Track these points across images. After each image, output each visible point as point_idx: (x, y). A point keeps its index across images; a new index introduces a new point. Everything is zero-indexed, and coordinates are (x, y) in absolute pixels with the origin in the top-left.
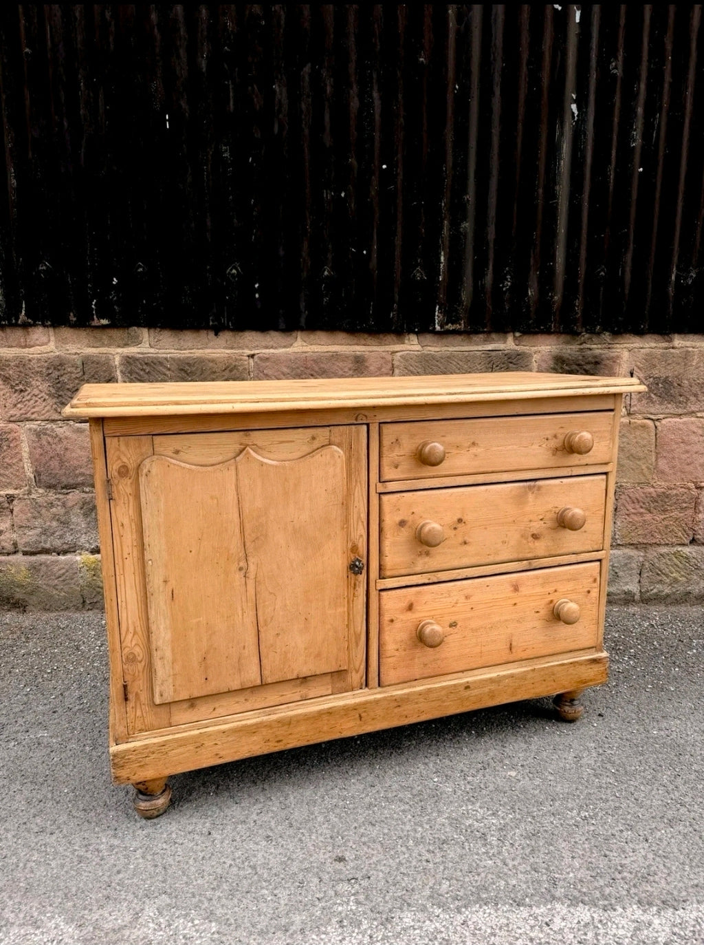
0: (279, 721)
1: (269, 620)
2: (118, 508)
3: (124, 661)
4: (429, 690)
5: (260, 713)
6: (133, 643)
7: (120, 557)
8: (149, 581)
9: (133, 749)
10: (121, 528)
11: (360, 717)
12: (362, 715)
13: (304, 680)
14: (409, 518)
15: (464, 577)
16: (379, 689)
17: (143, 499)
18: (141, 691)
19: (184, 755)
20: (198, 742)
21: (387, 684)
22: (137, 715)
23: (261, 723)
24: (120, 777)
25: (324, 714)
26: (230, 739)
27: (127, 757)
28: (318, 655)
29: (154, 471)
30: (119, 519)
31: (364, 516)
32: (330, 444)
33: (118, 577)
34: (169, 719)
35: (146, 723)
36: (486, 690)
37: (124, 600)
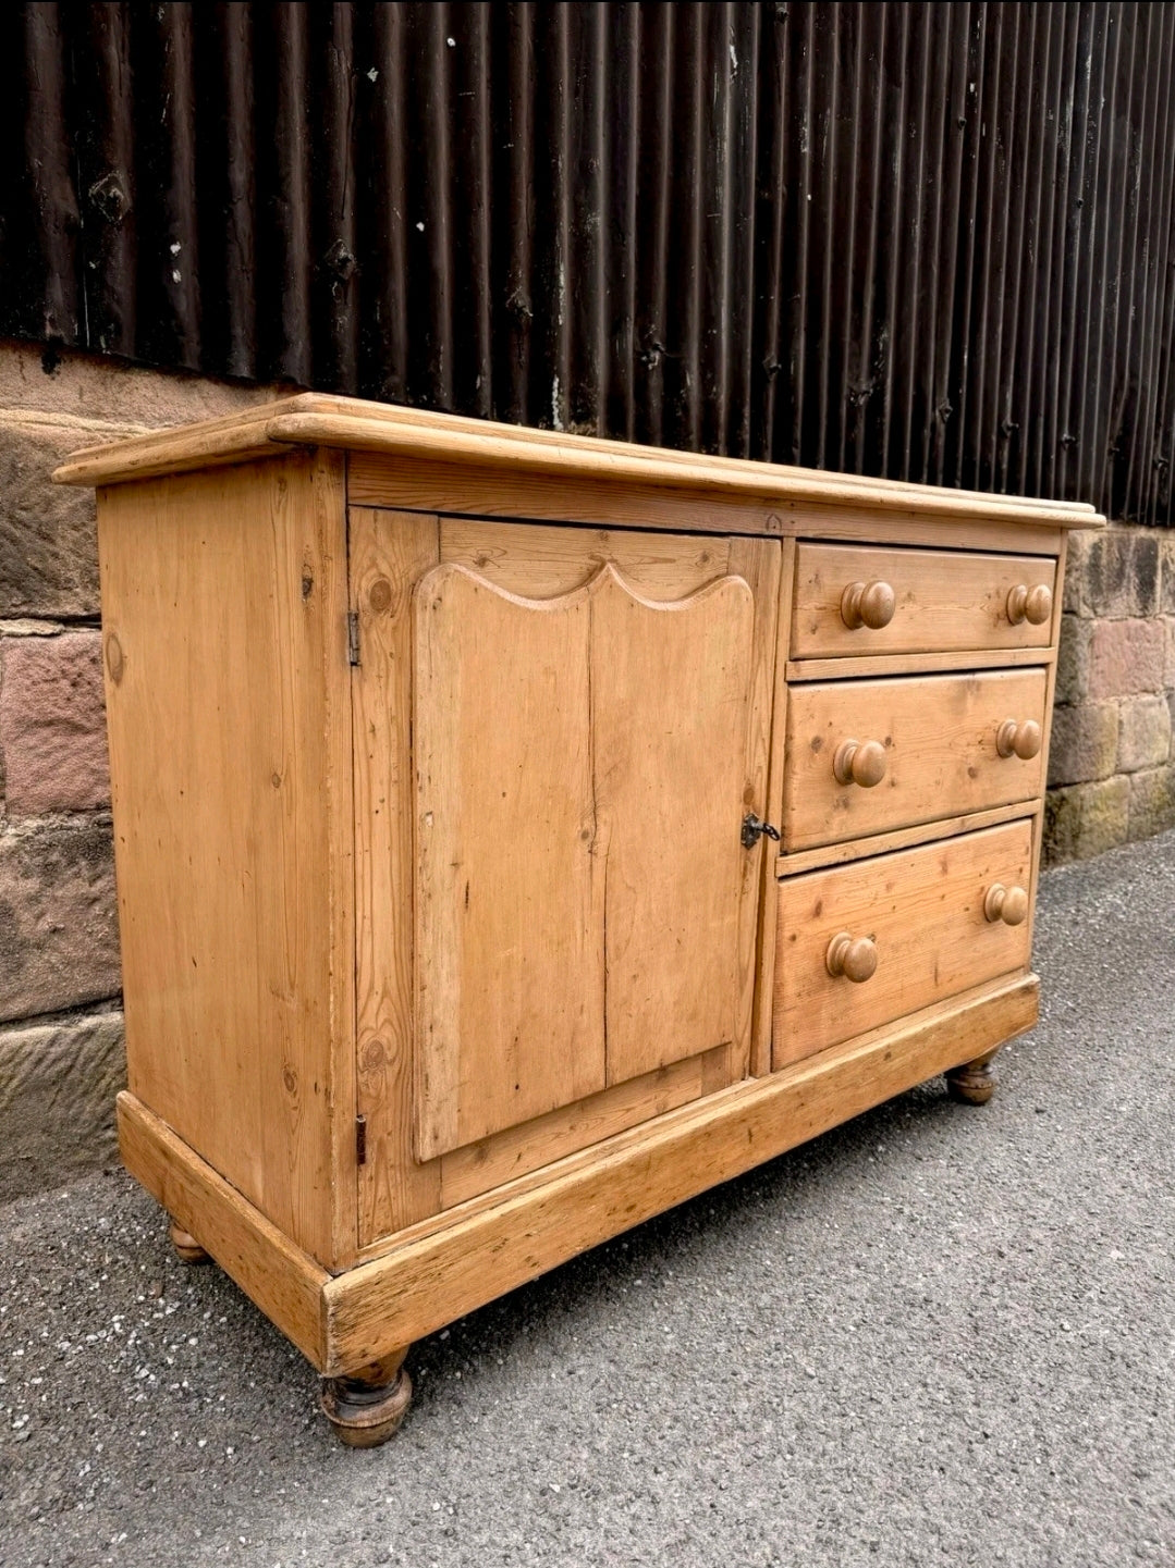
0: (632, 1165)
1: (623, 945)
2: (366, 688)
3: (361, 1064)
4: (842, 1069)
5: (596, 1153)
6: (381, 1019)
7: (365, 808)
8: (425, 865)
9: (375, 1280)
10: (370, 736)
11: (750, 1135)
12: (754, 1130)
13: (663, 1072)
14: (825, 736)
15: (888, 849)
16: (772, 1076)
17: (422, 666)
18: (389, 1134)
19: (471, 1274)
20: (495, 1239)
21: (784, 1063)
22: (380, 1194)
23: (604, 1173)
24: (346, 1354)
25: (699, 1137)
26: (553, 1218)
27: (363, 1302)
28: (693, 1016)
29: (448, 600)
30: (368, 716)
31: (765, 727)
32: (727, 574)
33: (359, 856)
34: (438, 1194)
35: (395, 1213)
36: (909, 1056)
37: (367, 913)
